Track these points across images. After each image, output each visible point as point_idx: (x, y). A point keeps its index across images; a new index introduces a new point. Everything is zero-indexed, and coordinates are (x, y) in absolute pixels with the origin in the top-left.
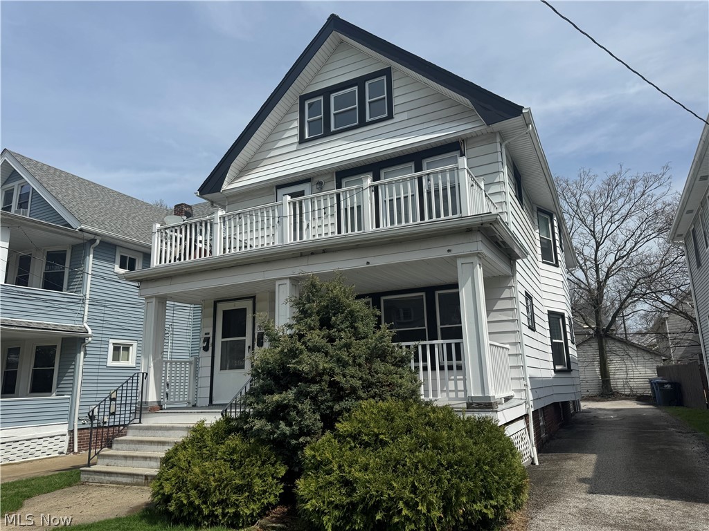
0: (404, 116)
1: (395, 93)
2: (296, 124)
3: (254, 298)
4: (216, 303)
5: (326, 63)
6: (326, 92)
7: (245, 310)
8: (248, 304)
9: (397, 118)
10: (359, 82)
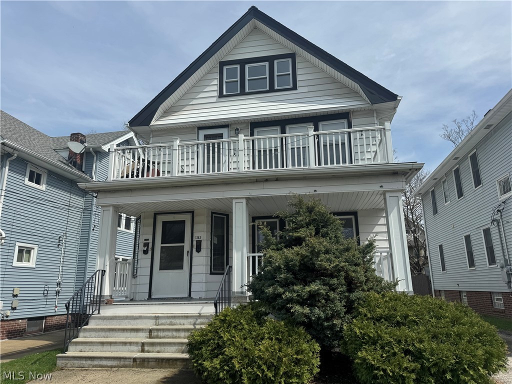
0: (306, 89)
1: (298, 72)
2: (216, 82)
3: (192, 212)
4: (155, 215)
5: (242, 41)
6: (243, 63)
7: (184, 222)
8: (187, 218)
9: (299, 90)
10: (270, 59)
